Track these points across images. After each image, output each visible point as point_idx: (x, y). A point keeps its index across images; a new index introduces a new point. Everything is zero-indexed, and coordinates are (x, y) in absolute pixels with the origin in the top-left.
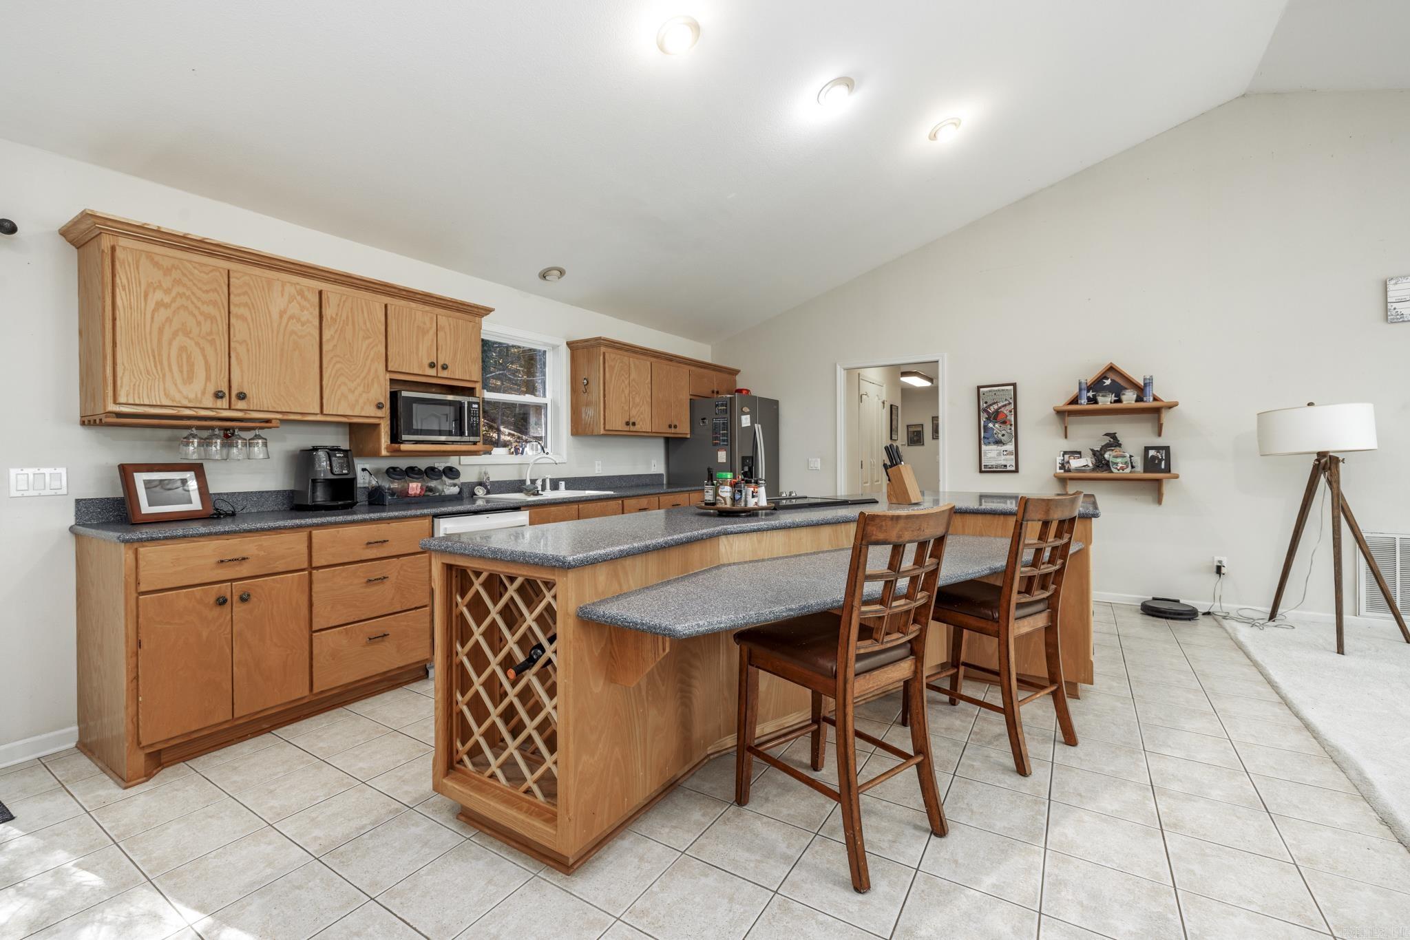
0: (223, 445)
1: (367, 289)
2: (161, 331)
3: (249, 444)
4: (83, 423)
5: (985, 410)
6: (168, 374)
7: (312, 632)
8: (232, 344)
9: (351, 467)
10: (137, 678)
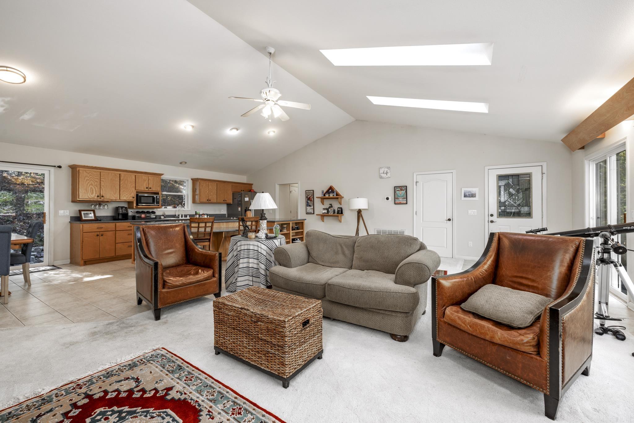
0: (99, 206)
1: (131, 172)
2: (87, 185)
3: (104, 206)
4: (72, 202)
5: (307, 197)
6: (88, 193)
7: (116, 243)
8: (101, 186)
9: (127, 211)
10: (82, 247)
